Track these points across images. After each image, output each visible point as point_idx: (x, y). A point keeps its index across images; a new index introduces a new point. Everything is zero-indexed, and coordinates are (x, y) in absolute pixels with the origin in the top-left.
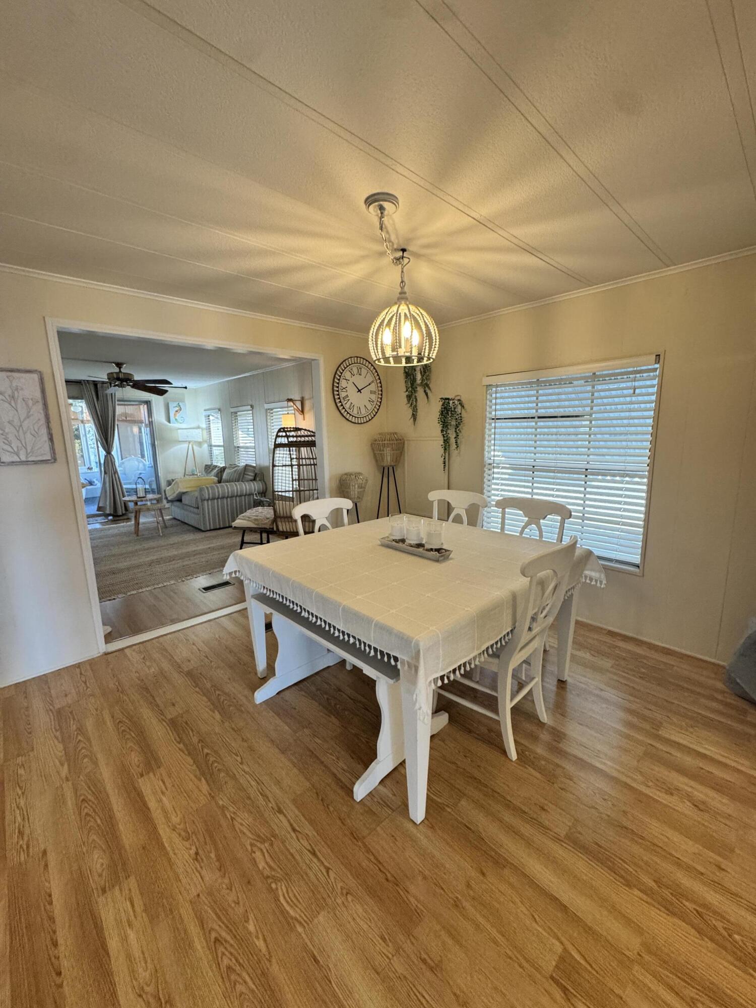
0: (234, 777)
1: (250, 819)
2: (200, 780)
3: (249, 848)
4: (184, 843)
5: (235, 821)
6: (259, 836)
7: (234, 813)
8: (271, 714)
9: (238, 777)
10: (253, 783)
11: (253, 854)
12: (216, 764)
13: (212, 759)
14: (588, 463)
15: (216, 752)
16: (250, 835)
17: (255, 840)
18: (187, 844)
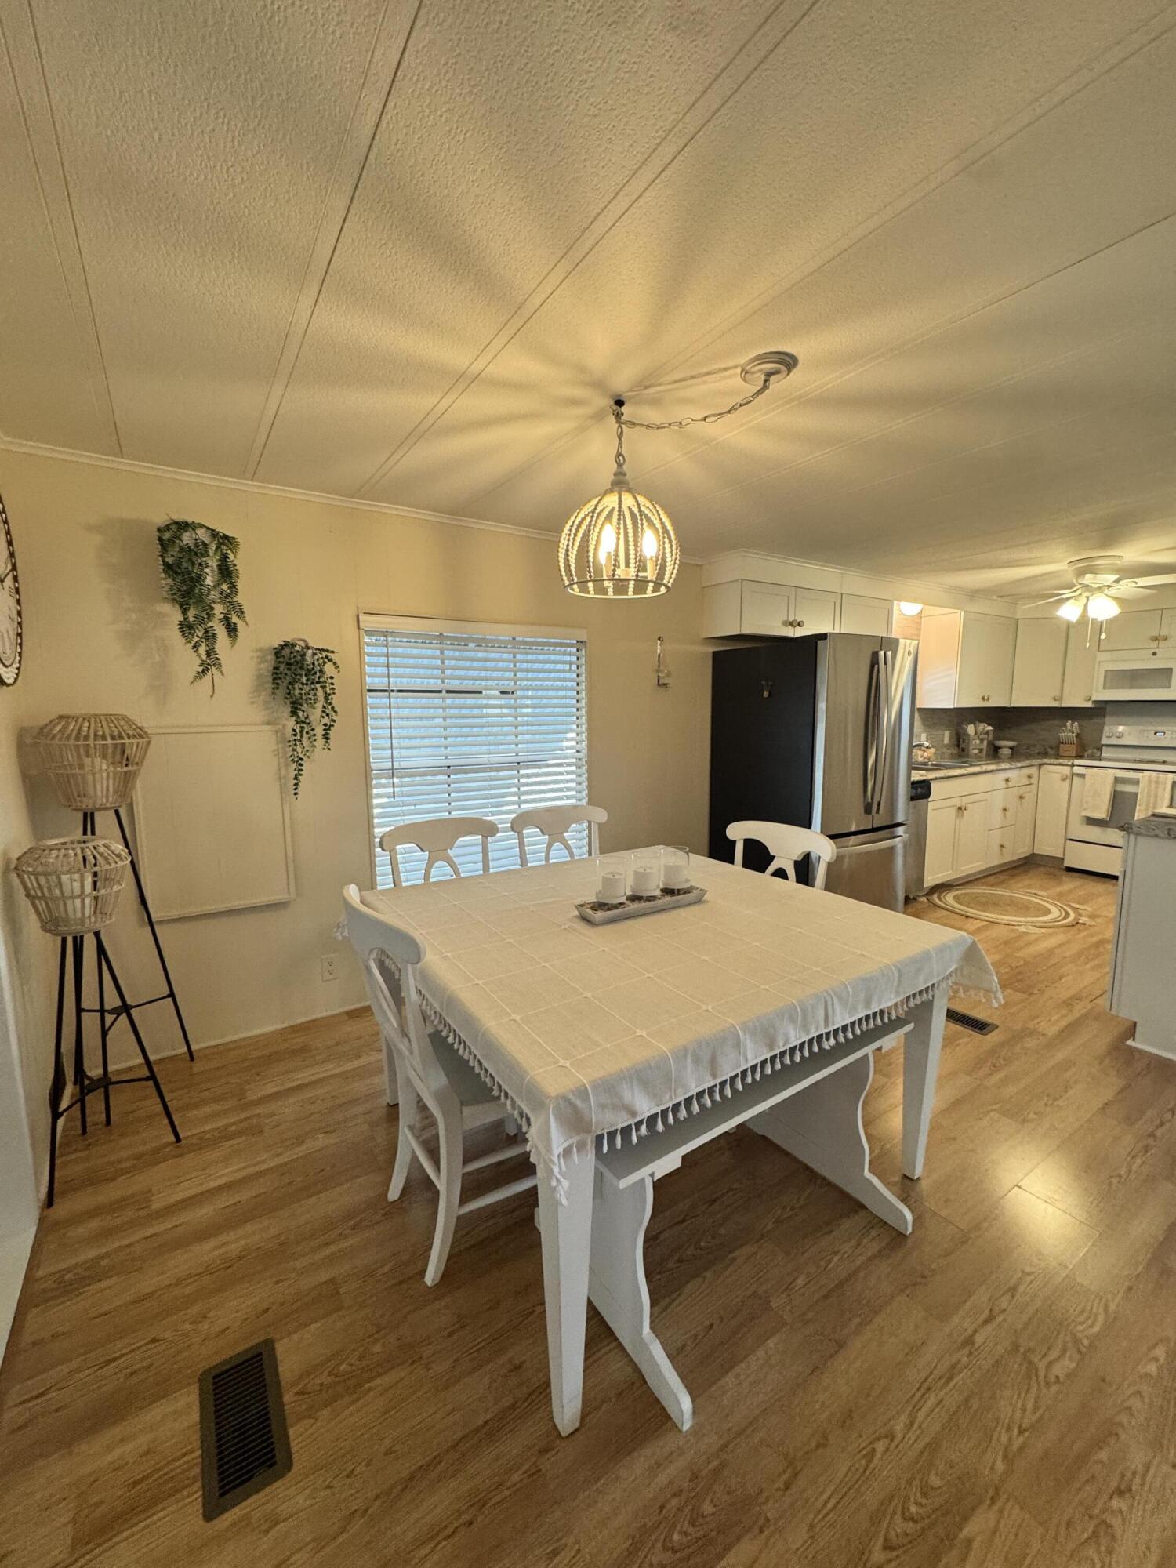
0: (933, 1446)
1: (1007, 1393)
2: (969, 1542)
3: (1054, 1389)
4: (1118, 1531)
5: (1024, 1426)
6: (1028, 1376)
7: (1009, 1429)
8: (729, 1379)
9: (927, 1440)
10: (932, 1400)
11: (1061, 1379)
12: (913, 1509)
13: (900, 1526)
14: (517, 755)
15: (875, 1519)
16: (1034, 1390)
17: (1038, 1382)
18: (1116, 1522)
